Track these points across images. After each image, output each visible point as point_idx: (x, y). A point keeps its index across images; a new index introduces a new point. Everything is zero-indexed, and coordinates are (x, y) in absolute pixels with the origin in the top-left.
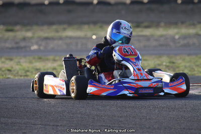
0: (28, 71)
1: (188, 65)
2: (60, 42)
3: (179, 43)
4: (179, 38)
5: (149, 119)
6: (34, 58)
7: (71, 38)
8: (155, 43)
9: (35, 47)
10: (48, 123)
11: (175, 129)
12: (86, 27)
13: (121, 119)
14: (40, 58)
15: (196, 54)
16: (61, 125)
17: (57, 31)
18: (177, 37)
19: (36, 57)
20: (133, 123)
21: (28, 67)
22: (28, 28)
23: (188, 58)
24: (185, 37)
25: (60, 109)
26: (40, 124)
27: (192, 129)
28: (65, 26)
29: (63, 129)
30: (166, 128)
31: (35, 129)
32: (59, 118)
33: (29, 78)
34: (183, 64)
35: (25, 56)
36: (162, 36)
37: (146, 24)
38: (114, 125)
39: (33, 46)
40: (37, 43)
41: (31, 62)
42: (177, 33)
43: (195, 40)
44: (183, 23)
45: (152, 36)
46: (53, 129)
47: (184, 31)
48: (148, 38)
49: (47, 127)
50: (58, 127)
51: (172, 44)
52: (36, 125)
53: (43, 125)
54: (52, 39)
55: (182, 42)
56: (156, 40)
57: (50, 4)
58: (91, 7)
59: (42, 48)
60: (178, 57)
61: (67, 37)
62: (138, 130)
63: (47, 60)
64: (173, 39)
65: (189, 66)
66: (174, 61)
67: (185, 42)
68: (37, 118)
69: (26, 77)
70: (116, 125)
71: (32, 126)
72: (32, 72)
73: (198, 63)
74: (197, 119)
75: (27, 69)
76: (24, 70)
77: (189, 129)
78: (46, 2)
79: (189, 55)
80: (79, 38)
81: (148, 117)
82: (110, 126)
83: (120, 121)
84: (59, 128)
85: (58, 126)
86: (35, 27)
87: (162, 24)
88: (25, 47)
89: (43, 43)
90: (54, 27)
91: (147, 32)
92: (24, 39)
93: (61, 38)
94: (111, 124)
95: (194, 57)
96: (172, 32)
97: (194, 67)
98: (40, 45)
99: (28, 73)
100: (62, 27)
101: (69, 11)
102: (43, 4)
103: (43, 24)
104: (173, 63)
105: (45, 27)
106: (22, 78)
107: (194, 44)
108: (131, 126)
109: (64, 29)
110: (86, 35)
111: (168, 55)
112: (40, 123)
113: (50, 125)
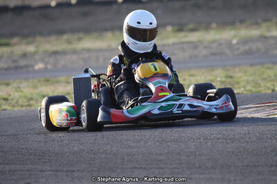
0: (31, 99)
1: (251, 79)
2: (75, 57)
3: (238, 49)
4: (238, 43)
5: (200, 155)
6: (39, 81)
7: (89, 50)
8: (204, 52)
9: (40, 66)
10: (61, 168)
11: (235, 166)
12: (109, 34)
13: (160, 158)
14: (48, 81)
15: (262, 64)
16: (78, 170)
17: (69, 42)
18: (234, 41)
19: (42, 79)
20: (177, 161)
21: (32, 94)
22: (30, 39)
23: (250, 70)
24: (245, 41)
25: (76, 149)
26: (50, 170)
27: (259, 166)
28: (81, 35)
29: (81, 175)
30: (222, 167)
31: (43, 177)
32: (76, 160)
33: (33, 108)
34: (245, 78)
35: (26, 79)
36: (213, 42)
37: (191, 26)
38: (151, 166)
39: (37, 64)
40: (42, 60)
41: (35, 87)
42: (235, 37)
43: (260, 45)
44: (242, 22)
45: (201, 42)
46: (67, 176)
47: (244, 32)
48: (195, 45)
49: (59, 174)
50: (74, 173)
51: (227, 51)
52: (44, 171)
53: (53, 171)
54: (64, 53)
55: (242, 48)
56: (206, 47)
57: (59, 5)
58: (115, 7)
59: (49, 66)
60: (237, 69)
61: (83, 50)
62: (184, 171)
63: (58, 82)
64: (229, 44)
65: (253, 81)
66: (232, 75)
67: (247, 47)
68: (45, 162)
69: (28, 107)
70: (154, 166)
71: (39, 173)
72: (37, 100)
73: (265, 76)
74: (266, 152)
75: (30, 96)
76: (25, 97)
77: (255, 166)
78: (53, 4)
79: (252, 65)
80: (100, 50)
81: (197, 153)
82: (145, 168)
83: (160, 161)
84: (76, 174)
85: (74, 171)
86: (39, 39)
87: (214, 25)
88: (26, 66)
89: (51, 60)
90: (65, 37)
91: (194, 37)
92: (25, 55)
93: (75, 52)
94: (148, 165)
95: (259, 67)
96: (228, 35)
97: (260, 82)
98: (47, 63)
99: (32, 102)
100: (76, 36)
101: (85, 14)
102: (48, 7)
103: (50, 34)
104: (231, 77)
105: (53, 38)
106: (24, 108)
107: (258, 50)
108: (175, 166)
109: (80, 39)
110: (109, 46)
111: (224, 67)
112: (48, 169)
113: (63, 171)
